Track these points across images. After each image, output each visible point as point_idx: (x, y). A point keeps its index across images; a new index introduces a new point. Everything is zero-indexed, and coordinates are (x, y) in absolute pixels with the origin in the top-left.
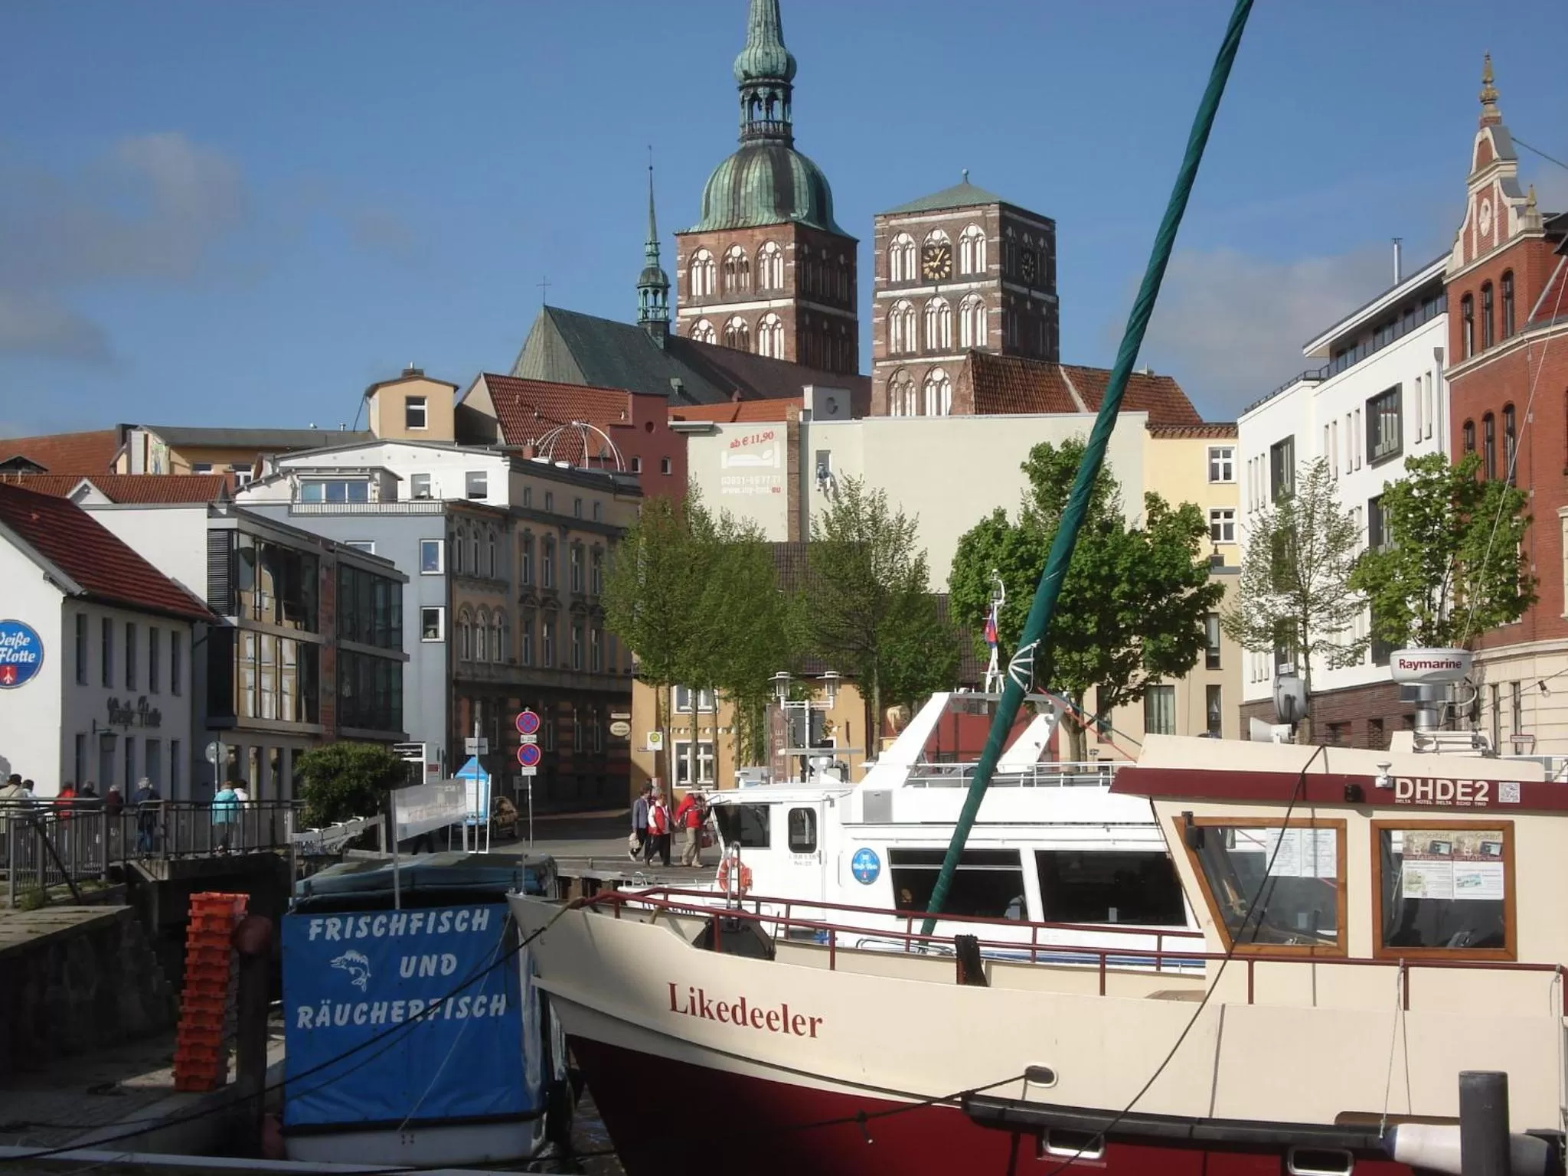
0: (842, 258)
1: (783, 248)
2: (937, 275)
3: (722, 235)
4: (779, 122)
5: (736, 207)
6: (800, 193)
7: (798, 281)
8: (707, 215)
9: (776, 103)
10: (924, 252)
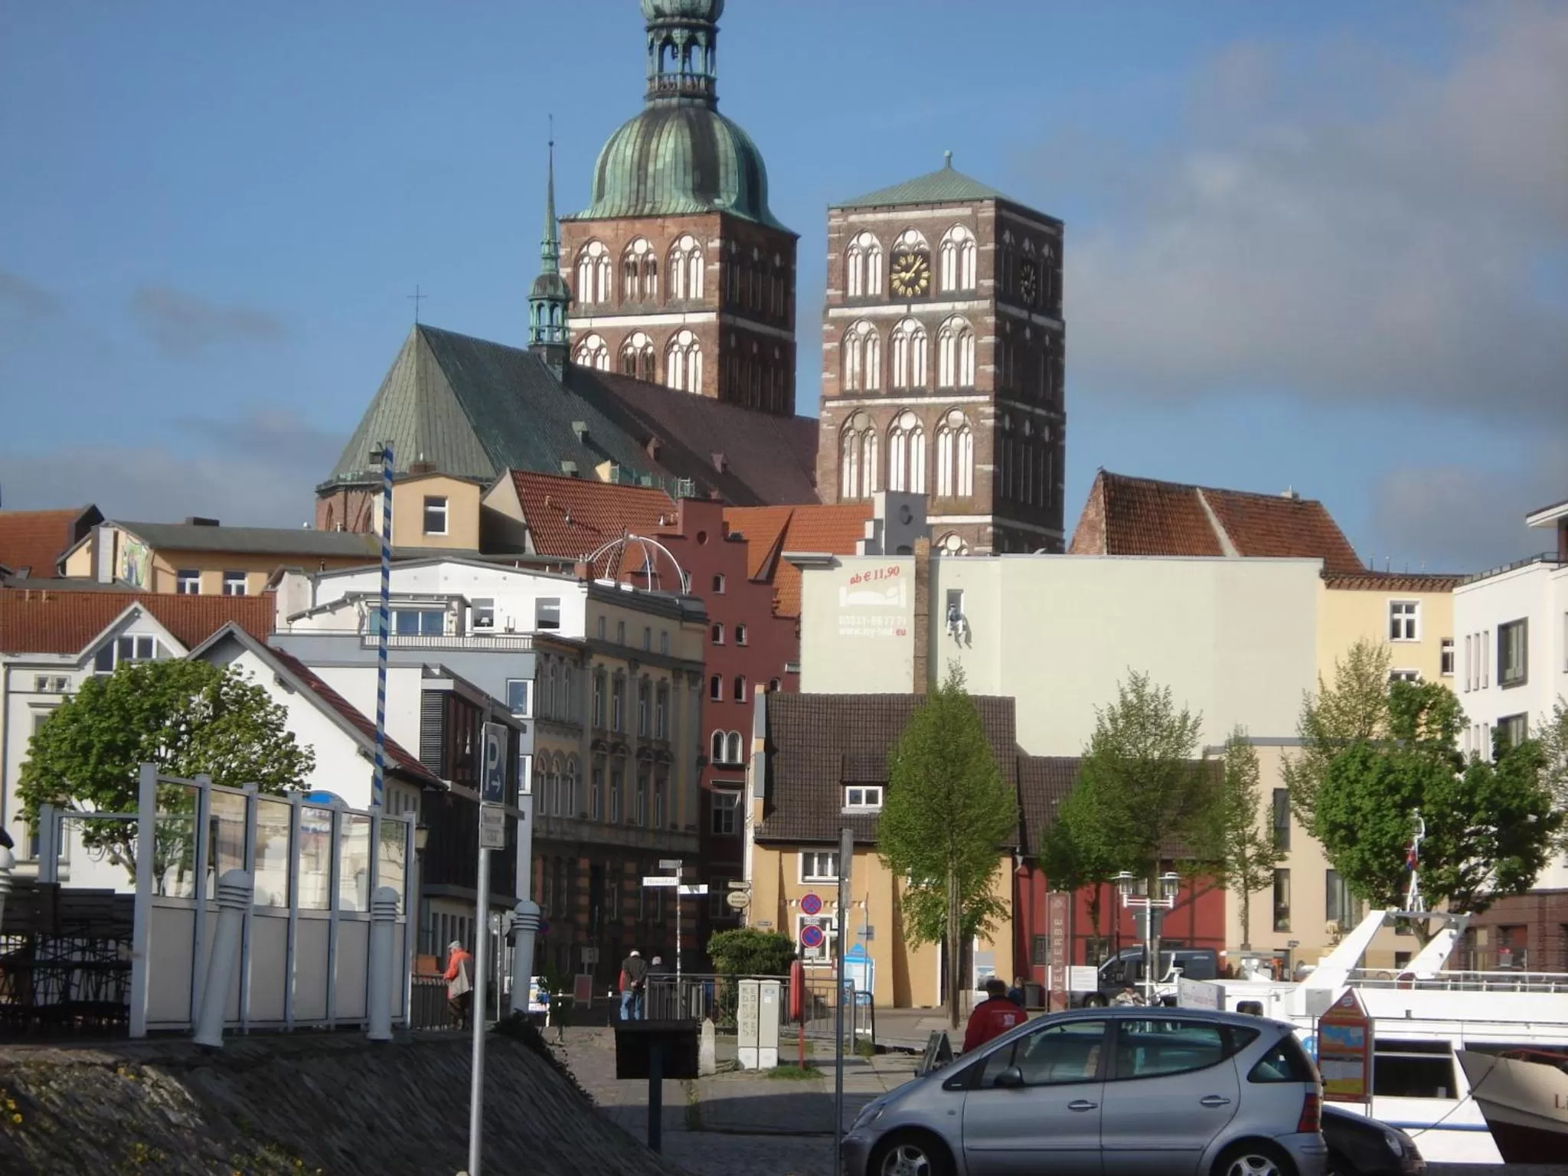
0: (777, 260)
1: (704, 245)
2: (910, 290)
3: (622, 224)
4: (699, 77)
5: (642, 187)
6: (727, 173)
7: (722, 288)
8: (600, 196)
9: (695, 49)
10: (893, 259)
